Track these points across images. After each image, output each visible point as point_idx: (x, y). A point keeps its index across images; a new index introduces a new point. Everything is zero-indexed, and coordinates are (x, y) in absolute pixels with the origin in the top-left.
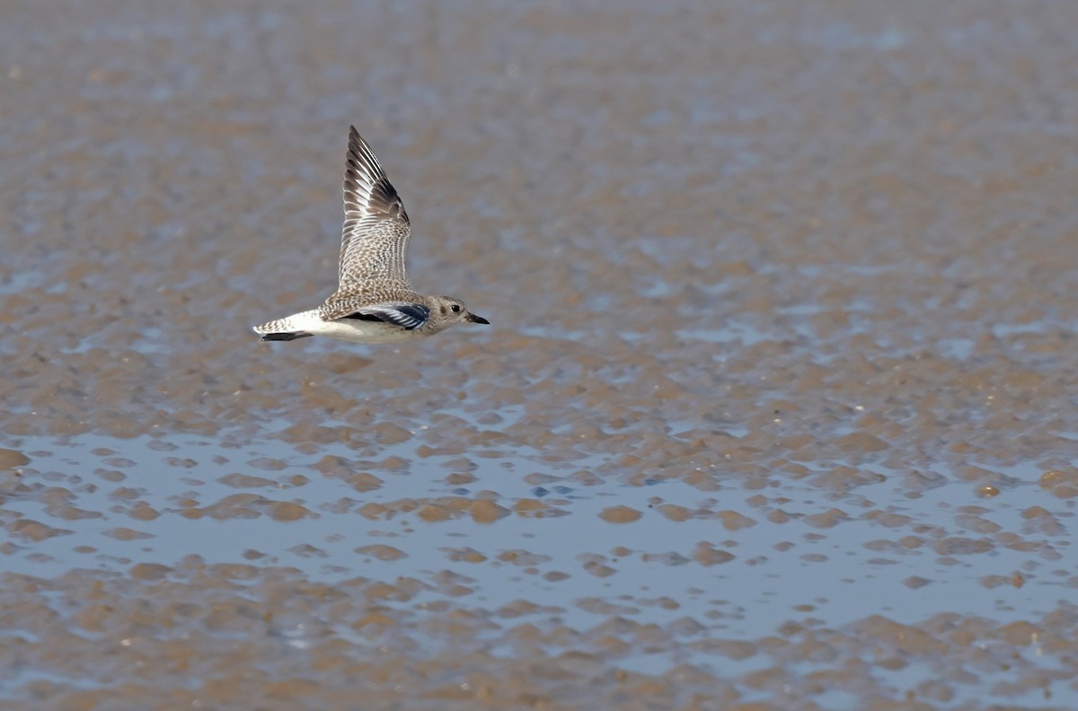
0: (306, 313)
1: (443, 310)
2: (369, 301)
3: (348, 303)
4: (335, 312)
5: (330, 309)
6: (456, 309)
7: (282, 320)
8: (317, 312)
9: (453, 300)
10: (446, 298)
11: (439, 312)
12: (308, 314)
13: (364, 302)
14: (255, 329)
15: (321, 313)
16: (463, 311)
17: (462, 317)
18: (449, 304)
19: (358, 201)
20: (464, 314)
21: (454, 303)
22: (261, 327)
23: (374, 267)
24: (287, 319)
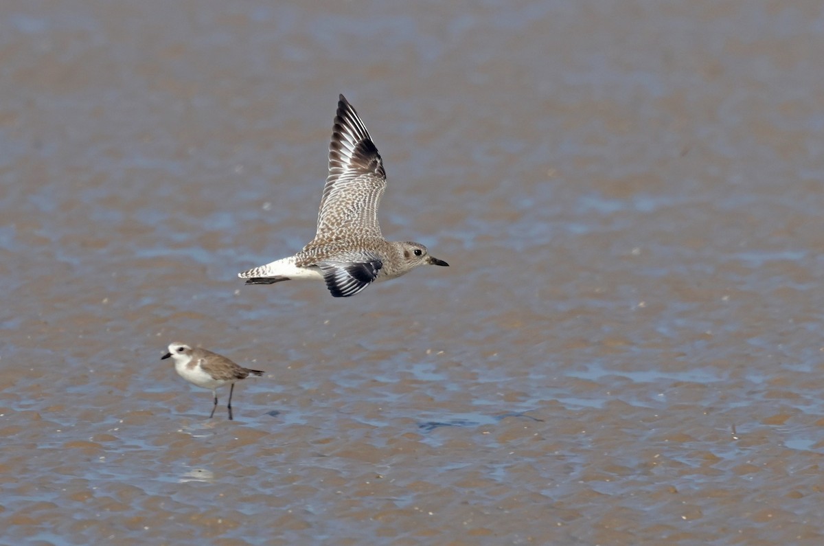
0: (285, 259)
1: (407, 255)
2: (340, 249)
3: (321, 251)
4: (309, 258)
5: (306, 256)
6: (418, 253)
7: (264, 267)
8: (294, 258)
9: (416, 244)
10: (410, 243)
11: (402, 256)
12: (286, 260)
13: (335, 249)
14: (239, 275)
15: (297, 260)
16: (424, 255)
17: (423, 261)
18: (412, 249)
19: (342, 159)
20: (427, 257)
21: (416, 248)
22: (244, 274)
23: (348, 216)
24: (267, 265)
